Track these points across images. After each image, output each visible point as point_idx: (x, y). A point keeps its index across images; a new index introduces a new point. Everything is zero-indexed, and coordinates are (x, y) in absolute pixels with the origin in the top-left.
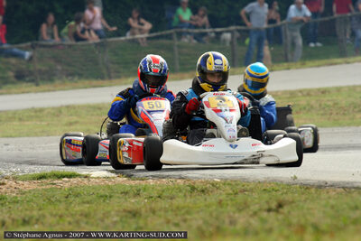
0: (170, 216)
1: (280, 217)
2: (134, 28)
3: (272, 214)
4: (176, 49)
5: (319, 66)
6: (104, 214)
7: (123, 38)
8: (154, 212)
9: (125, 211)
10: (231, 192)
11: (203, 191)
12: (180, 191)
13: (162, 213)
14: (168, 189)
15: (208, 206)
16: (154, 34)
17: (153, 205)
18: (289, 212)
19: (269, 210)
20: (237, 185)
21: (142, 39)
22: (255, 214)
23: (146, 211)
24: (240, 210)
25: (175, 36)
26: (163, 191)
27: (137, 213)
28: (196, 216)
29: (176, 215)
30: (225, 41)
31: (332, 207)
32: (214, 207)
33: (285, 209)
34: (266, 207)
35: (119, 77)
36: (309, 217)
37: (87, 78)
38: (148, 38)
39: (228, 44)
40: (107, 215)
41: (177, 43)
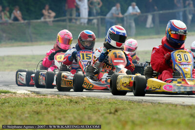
0: (57, 115)
1: (115, 117)
2: (45, 15)
3: (111, 115)
4: (68, 27)
5: (144, 39)
6: (21, 113)
7: (39, 21)
8: (48, 112)
9: (33, 111)
10: (91, 103)
11: (76, 102)
12: (64, 102)
13: (53, 113)
14: (58, 101)
15: (78, 110)
16: (56, 19)
17: (48, 109)
18: (121, 115)
19: (110, 113)
20: (95, 100)
21: (50, 21)
22: (103, 115)
23: (44, 112)
24: (94, 113)
25: (68, 21)
26: (55, 102)
27: (39, 112)
28: (71, 115)
29: (60, 114)
30: (94, 24)
31: (144, 112)
32: (81, 111)
33: (119, 113)
34: (109, 111)
35: (36, 41)
36: (131, 117)
37: (19, 41)
38: (53, 21)
39: (96, 26)
40: (23, 113)
41: (68, 24)
